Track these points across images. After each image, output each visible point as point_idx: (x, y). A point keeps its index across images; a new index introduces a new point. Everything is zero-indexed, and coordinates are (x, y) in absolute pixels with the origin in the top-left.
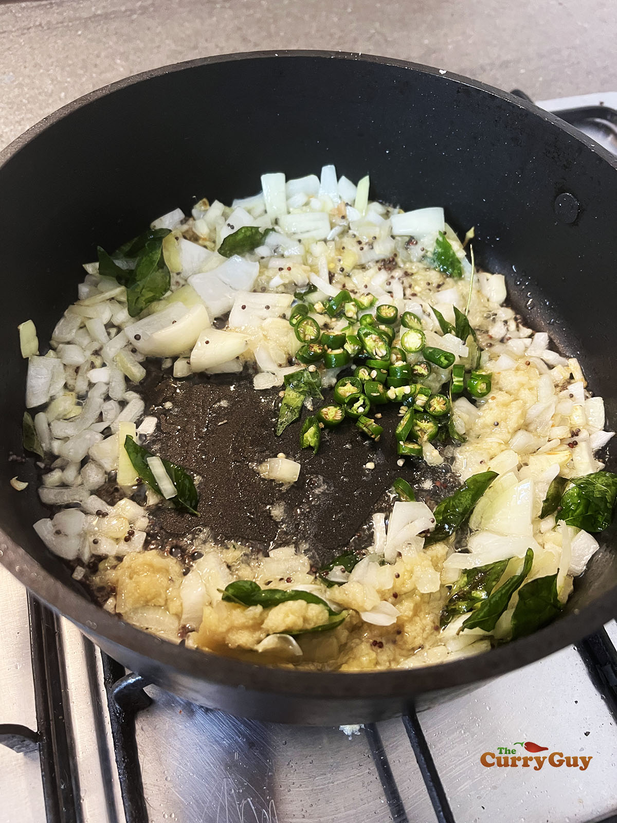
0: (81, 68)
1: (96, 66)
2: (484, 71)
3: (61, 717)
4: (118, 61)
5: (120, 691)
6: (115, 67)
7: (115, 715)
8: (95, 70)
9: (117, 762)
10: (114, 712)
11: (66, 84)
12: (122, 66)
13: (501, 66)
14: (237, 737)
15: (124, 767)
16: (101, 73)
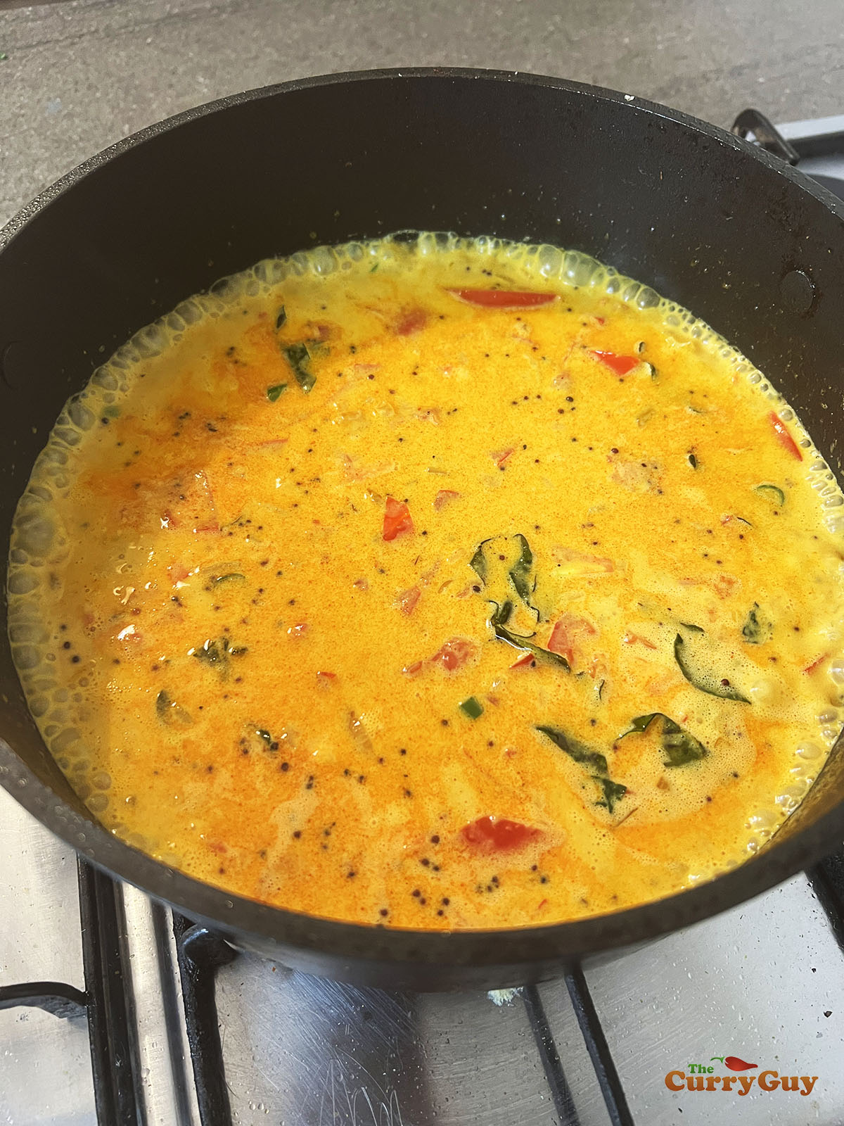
0: (152, 90)
1: (171, 86)
2: (708, 80)
3: (117, 973)
4: (201, 80)
5: (192, 943)
6: (197, 87)
7: (187, 972)
8: (170, 92)
9: (188, 1034)
10: (185, 968)
11: (131, 113)
12: (206, 86)
13: (732, 73)
14: (348, 1005)
15: (198, 1041)
16: (178, 96)
